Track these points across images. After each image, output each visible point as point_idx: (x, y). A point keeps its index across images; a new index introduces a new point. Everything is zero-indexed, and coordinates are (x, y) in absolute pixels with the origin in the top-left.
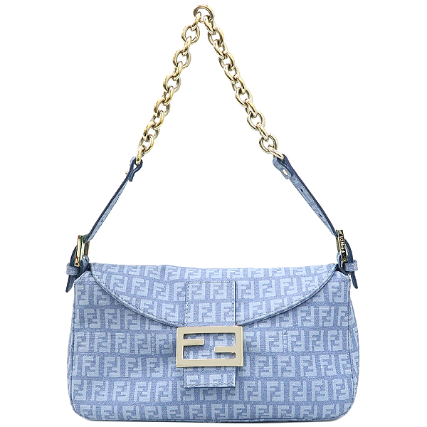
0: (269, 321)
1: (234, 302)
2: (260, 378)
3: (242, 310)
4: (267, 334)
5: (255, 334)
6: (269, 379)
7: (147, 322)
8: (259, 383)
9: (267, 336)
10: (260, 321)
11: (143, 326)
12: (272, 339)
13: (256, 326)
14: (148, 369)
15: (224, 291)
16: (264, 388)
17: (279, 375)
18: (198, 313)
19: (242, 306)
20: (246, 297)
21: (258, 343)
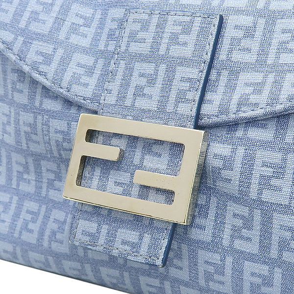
0: (272, 125)
1: (205, 67)
2: (232, 250)
3: (221, 89)
4: (261, 155)
5: (234, 151)
6: (251, 258)
7: (39, 90)
8: (229, 260)
9: (258, 162)
10: (252, 122)
11: (32, 98)
12: (269, 171)
13: (240, 133)
14: (45, 180)
15: (191, 39)
16: (238, 272)
17: (274, 253)
18: (128, 85)
19: (224, 79)
20: (237, 56)
21: (235, 175)
